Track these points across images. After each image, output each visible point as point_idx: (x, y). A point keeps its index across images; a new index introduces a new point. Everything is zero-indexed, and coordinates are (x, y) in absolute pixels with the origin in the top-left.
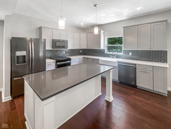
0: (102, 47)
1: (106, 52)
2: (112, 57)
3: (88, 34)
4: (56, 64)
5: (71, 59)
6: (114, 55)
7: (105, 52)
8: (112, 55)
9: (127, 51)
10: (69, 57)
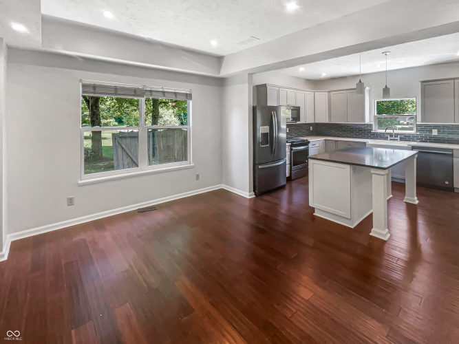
0: (367, 121)
1: (376, 129)
2: (391, 140)
3: (332, 93)
4: (291, 149)
5: (309, 142)
6: (396, 135)
7: (372, 130)
8: (391, 135)
9: (427, 126)
10: (305, 138)
